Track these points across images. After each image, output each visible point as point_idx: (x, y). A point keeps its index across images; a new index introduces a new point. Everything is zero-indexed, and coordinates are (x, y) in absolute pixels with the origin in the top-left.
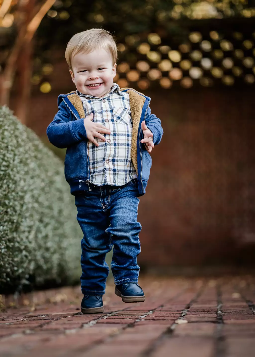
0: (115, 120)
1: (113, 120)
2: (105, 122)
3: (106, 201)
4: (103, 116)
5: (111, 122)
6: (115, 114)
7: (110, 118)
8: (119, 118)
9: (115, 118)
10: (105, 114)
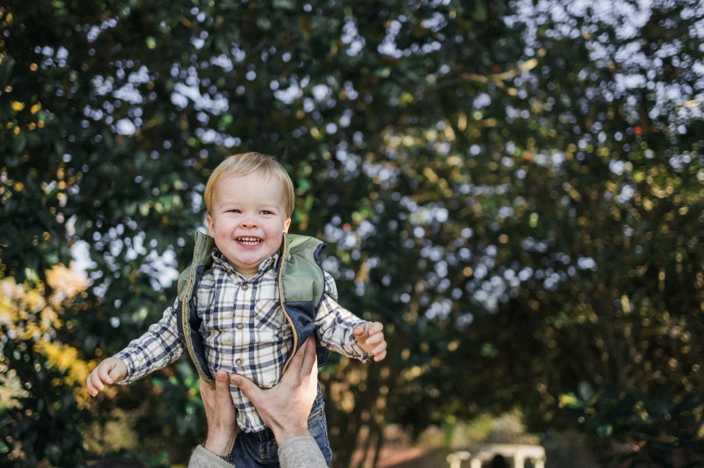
0: (256, 325)
1: (251, 326)
2: (236, 329)
3: (268, 448)
4: (234, 316)
5: (248, 329)
6: (257, 314)
7: (246, 321)
8: (263, 321)
9: (256, 322)
10: (238, 312)
